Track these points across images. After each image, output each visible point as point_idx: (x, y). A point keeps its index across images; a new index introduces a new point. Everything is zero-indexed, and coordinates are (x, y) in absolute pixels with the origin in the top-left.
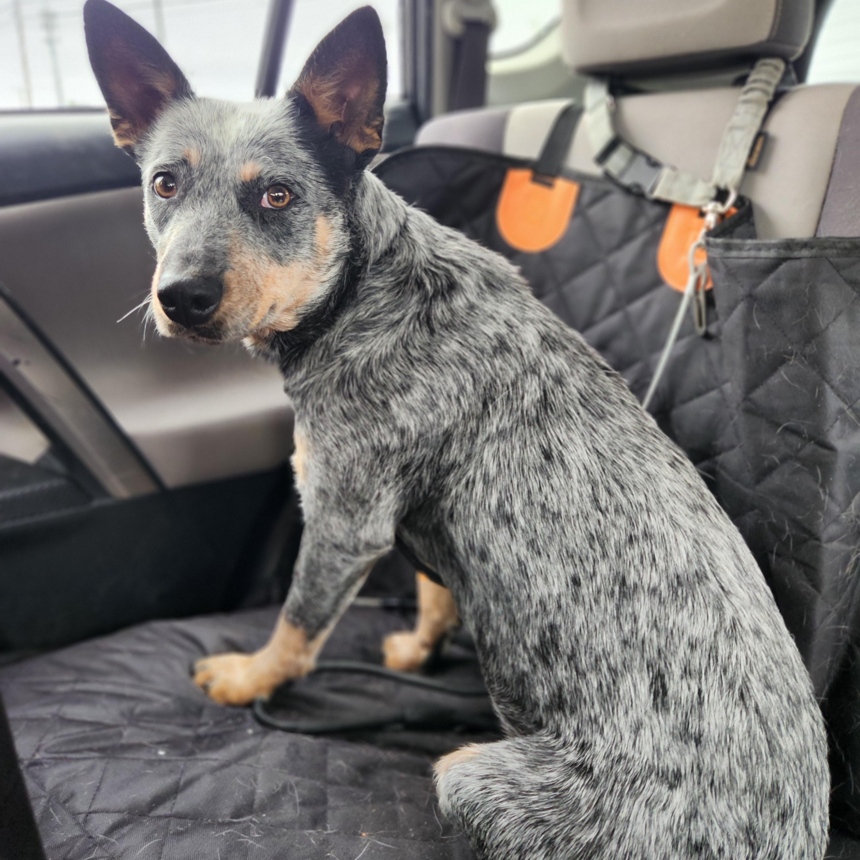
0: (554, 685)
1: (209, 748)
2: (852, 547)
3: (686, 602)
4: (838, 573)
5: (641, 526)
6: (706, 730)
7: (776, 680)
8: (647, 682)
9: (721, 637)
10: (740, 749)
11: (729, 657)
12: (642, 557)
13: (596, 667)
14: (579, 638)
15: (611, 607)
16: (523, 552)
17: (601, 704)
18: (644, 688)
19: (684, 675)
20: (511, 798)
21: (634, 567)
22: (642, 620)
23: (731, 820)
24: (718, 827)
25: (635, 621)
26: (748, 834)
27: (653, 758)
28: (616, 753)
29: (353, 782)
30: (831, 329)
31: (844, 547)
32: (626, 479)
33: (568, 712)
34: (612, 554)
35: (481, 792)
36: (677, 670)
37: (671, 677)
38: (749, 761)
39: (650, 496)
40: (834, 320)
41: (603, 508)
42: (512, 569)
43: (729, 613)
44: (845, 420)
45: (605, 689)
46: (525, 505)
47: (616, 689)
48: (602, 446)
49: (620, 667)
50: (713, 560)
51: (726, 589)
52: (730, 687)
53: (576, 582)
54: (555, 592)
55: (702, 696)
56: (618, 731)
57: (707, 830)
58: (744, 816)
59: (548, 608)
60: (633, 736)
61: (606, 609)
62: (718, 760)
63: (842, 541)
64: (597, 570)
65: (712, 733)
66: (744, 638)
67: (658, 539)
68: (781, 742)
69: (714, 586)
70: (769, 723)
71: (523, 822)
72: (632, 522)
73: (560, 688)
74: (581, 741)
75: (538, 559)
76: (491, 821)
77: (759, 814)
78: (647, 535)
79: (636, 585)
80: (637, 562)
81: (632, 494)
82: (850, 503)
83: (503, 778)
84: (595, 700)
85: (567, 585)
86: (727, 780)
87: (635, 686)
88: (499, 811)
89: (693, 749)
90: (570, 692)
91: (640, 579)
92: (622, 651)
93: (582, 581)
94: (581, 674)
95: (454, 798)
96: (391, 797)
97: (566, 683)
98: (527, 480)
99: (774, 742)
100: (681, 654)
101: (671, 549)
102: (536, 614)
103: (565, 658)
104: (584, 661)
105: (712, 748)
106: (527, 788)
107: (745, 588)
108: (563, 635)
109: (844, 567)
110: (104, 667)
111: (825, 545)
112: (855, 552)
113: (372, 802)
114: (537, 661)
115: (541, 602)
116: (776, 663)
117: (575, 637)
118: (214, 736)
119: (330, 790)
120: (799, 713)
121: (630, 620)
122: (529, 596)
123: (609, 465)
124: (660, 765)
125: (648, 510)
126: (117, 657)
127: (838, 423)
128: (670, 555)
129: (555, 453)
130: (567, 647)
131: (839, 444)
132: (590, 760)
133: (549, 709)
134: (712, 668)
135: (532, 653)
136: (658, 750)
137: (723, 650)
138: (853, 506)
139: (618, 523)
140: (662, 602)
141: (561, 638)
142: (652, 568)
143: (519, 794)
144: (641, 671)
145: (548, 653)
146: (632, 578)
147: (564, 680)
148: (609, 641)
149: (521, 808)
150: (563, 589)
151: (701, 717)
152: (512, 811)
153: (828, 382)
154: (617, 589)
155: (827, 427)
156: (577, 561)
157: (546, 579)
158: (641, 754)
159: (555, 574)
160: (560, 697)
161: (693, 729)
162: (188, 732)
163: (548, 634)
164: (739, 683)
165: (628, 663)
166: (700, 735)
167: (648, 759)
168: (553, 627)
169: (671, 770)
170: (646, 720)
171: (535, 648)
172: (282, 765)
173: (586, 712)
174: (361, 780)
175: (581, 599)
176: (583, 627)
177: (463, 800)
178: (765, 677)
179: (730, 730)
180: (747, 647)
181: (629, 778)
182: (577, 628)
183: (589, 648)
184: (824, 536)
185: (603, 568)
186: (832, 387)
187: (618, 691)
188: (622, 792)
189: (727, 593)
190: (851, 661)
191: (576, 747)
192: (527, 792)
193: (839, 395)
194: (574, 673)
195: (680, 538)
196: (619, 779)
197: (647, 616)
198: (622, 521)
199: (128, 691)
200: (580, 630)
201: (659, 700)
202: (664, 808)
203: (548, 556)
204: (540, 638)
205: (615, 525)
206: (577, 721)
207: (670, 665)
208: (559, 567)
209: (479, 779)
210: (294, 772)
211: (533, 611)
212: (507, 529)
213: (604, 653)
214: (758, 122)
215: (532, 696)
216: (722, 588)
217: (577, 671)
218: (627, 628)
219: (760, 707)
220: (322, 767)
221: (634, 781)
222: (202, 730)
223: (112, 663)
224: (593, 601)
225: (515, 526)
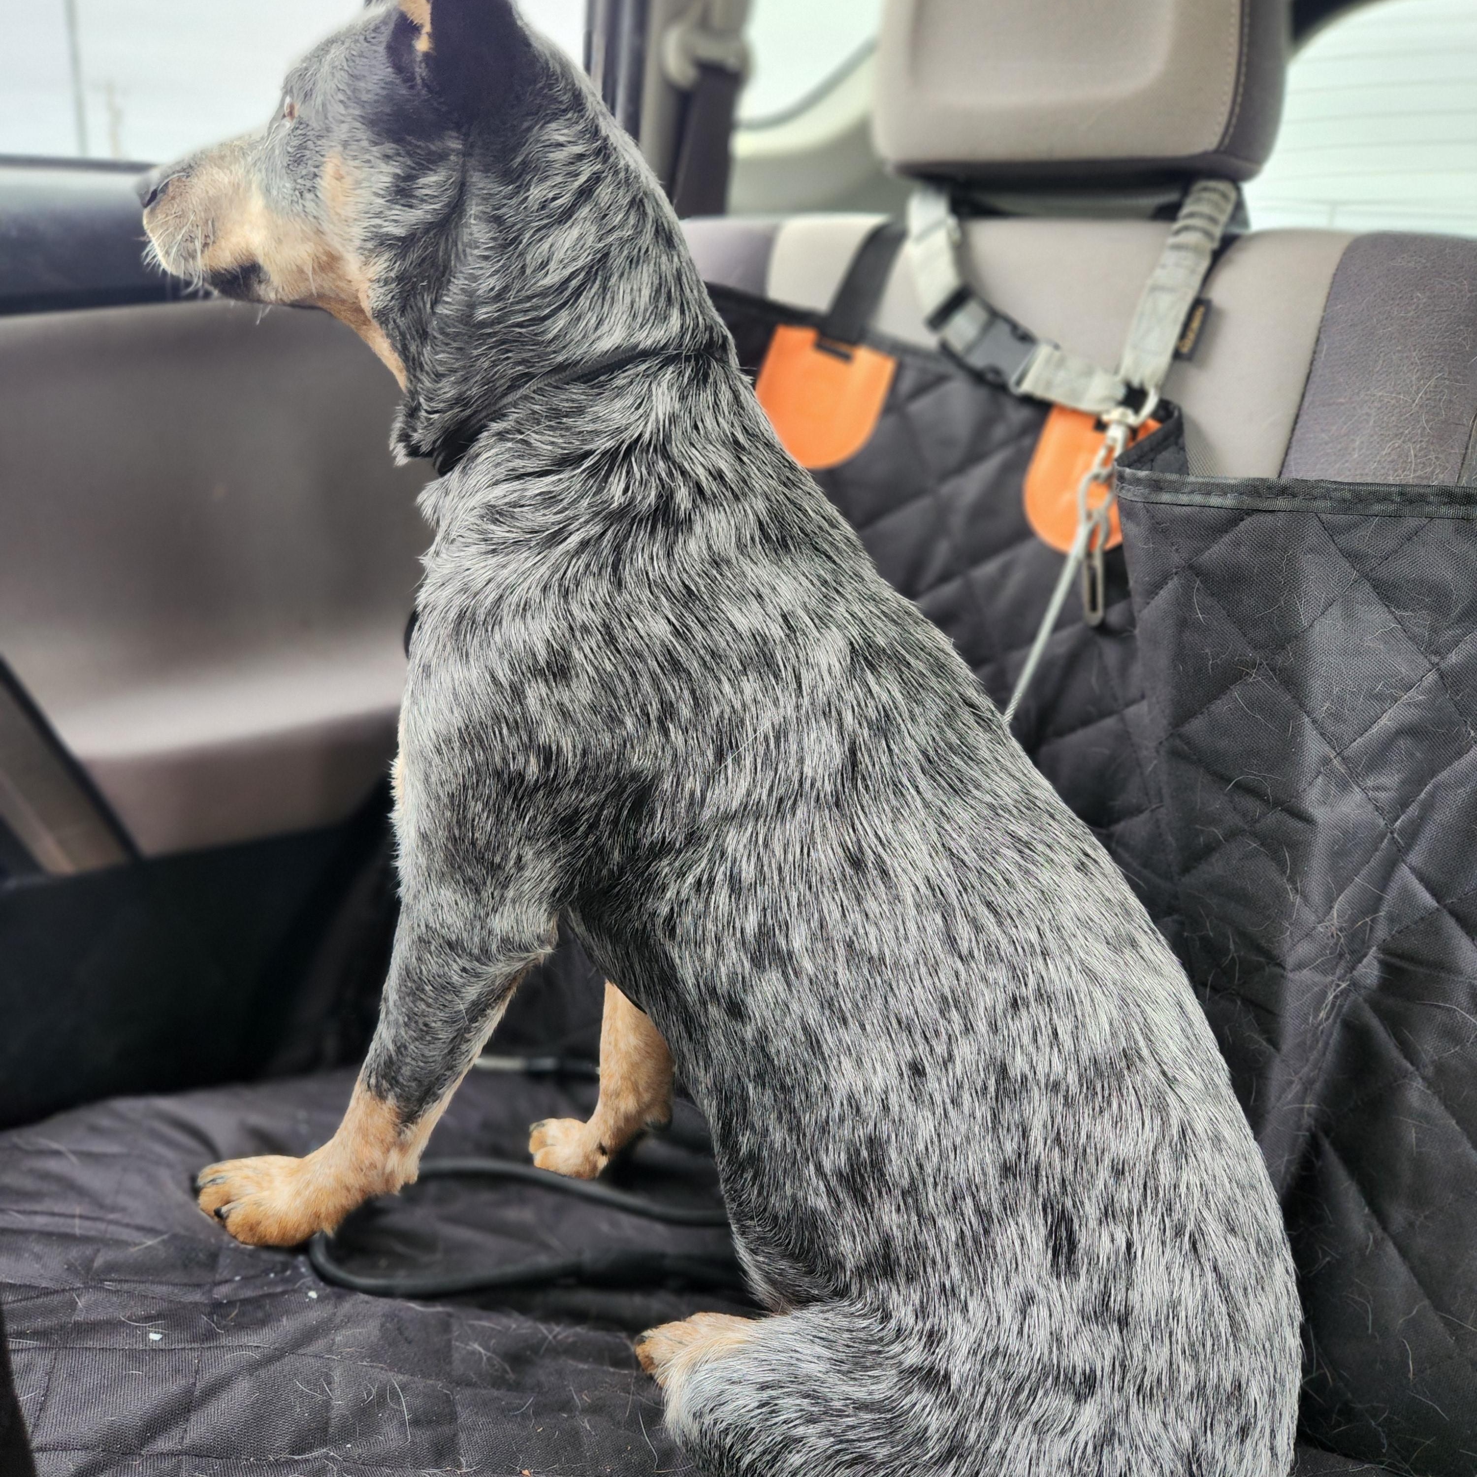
0: (874, 1237)
1: (240, 1327)
2: (1330, 978)
3: (1109, 1104)
4: (1307, 1019)
5: (1032, 981)
6: (1137, 1306)
7: (1242, 1217)
8: (1043, 1231)
9: (1164, 1155)
10: (1189, 1331)
11: (1176, 1186)
12: (1035, 1033)
13: (955, 1209)
14: (925, 1162)
15: (982, 1111)
16: (813, 1015)
17: (963, 1265)
18: (1037, 1241)
19: (1104, 1219)
20: (811, 1420)
21: (1021, 1047)
22: (1036, 1133)
23: (1167, 1445)
24: (1146, 1456)
25: (1025, 1135)
26: (1190, 1463)
27: (1051, 1352)
28: (989, 1346)
29: (498, 1382)
30: (1317, 627)
31: (1318, 978)
32: (1006, 901)
33: (902, 1281)
34: (982, 1027)
35: (759, 1411)
36: (1092, 1210)
37: (1084, 1223)
38: (1201, 1350)
39: (1046, 928)
40: (1323, 613)
41: (965, 952)
42: (793, 1040)
43: (1176, 1115)
44: (1331, 774)
45: (970, 1243)
46: (814, 938)
47: (990, 1242)
48: (961, 843)
49: (996, 1208)
50: (1151, 1031)
51: (1170, 1075)
52: (1176, 1234)
53: (917, 1070)
54: (877, 1084)
55: (1133, 1251)
56: (993, 1309)
57: (1128, 1461)
58: (1186, 1436)
59: (865, 1110)
60: (1019, 1317)
61: (972, 1115)
62: (1154, 1353)
63: (1316, 968)
64: (956, 1052)
65: (1146, 1310)
66: (1198, 1153)
67: (1062, 1001)
68: (1248, 1317)
69: (1152, 1073)
70: (1232, 1288)
71: (830, 1457)
72: (1017, 975)
73: (887, 1242)
74: (928, 1326)
75: (842, 1031)
76: (775, 1458)
77: (1209, 1432)
78: (1043, 997)
79: (1024, 1078)
80: (1026, 1039)
81: (1016, 927)
82: (1331, 908)
83: (793, 1387)
84: (953, 1260)
85: (901, 1075)
86: (1165, 1382)
87: (1022, 1238)
88: (789, 1443)
89: (1116, 1338)
90: (906, 1250)
91: (1033, 1068)
92: (1001, 1183)
93: (928, 1070)
94: (925, 1219)
95: (708, 1420)
96: (566, 1406)
97: (897, 1233)
98: (817, 898)
99: (1238, 1317)
100: (1100, 1184)
101: (1083, 1015)
102: (842, 1119)
103: (897, 1192)
104: (933, 1200)
105: (1147, 1334)
106: (837, 1404)
107: (1197, 1069)
108: (894, 1155)
109: (1317, 1010)
110: (29, 1184)
111: (1290, 975)
112: (1334, 986)
113: (536, 1414)
114: (842, 1195)
115: (851, 1097)
116: (1242, 1188)
117: (917, 1159)
118: (245, 1302)
119: (461, 1396)
120: (1271, 1265)
121: (1017, 1134)
122: (826, 1088)
123: (973, 877)
124: (1062, 1365)
125: (1045, 954)
126: (52, 1165)
127: (1320, 779)
128: (1084, 1026)
129: (870, 857)
130: (901, 1175)
131: (1320, 814)
132: (944, 1360)
133: (864, 1272)
134: (1150, 1205)
135: (834, 1182)
136: (1059, 1341)
137: (1166, 1174)
138: (1335, 912)
139: (991, 976)
140: (1068, 1102)
141: (890, 1161)
142: (1051, 1048)
143: (825, 1413)
144: (1031, 1216)
145: (865, 1184)
146: (1018, 1065)
147: (894, 1228)
148: (978, 1168)
149: (827, 1436)
150: (894, 1081)
151: (1129, 1285)
152: (813, 1440)
153: (1308, 714)
154: (991, 1084)
155: (1303, 785)
156: (918, 1037)
157: (859, 1062)
158: (1031, 1346)
159: (875, 1055)
160: (886, 1256)
161: (1116, 1304)
162: (197, 1297)
163: (865, 1153)
164: (1190, 1227)
165: (1011, 1200)
166: (1127, 1314)
167: (1042, 1354)
168: (873, 1143)
169: (1079, 1370)
170: (1041, 1293)
171: (840, 1175)
172: (375, 1354)
173: (934, 1282)
174: (511, 1376)
175: (927, 1098)
176: (932, 1142)
177: (724, 1424)
178: (1227, 1214)
179: (1174, 1305)
180: (1202, 1167)
181: (1012, 1384)
182: (921, 1147)
183: (942, 1178)
184: (1290, 961)
185: (965, 1050)
186: (1314, 722)
187: (993, 1247)
188: (998, 1410)
189: (1171, 1082)
190: (1314, 1159)
191: (920, 1340)
192: (836, 1410)
193: (1322, 734)
194: (914, 1219)
195: (1098, 994)
196: (993, 1390)
197: (1045, 1126)
198: (1000, 974)
199: (78, 1227)
200: (927, 1149)
201: (1062, 1260)
202: (1063, 1432)
203: (863, 1027)
204: (849, 1159)
205: (984, 979)
206: (919, 1293)
207: (1082, 1203)
208: (884, 1043)
209: (758, 1389)
210: (397, 1365)
211: (836, 1112)
212: (779, 975)
213: (969, 1187)
214: (1196, 281)
215: (831, 1252)
216: (1164, 1073)
217: (919, 1215)
218: (1010, 1147)
219: (1220, 1264)
220: (444, 1355)
221: (1018, 1391)
222: (222, 1292)
223: (45, 1176)
224: (948, 1101)
225: (795, 973)
